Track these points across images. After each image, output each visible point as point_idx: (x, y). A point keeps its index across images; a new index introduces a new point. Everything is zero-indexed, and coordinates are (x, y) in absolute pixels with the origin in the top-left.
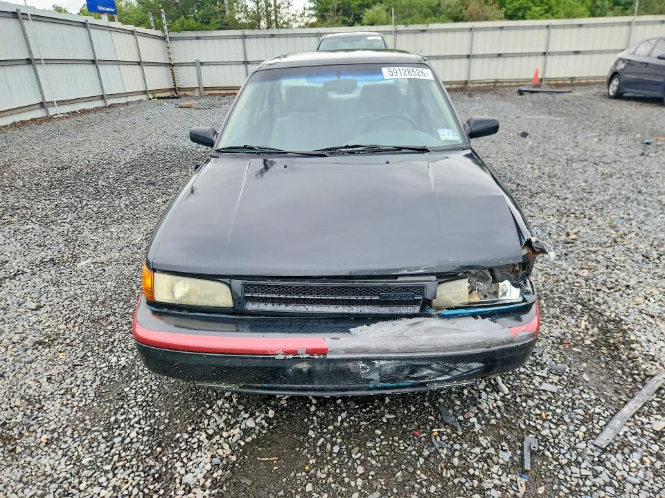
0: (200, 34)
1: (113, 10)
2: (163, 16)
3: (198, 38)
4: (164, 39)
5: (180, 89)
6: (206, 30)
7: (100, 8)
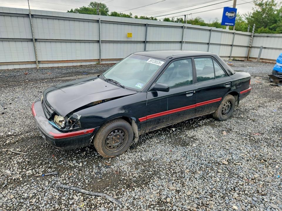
0: (269, 35)
1: (233, 24)
2: (254, 27)
3: (268, 37)
4: (250, 36)
5: (250, 58)
6: (273, 33)
7: (226, 24)
